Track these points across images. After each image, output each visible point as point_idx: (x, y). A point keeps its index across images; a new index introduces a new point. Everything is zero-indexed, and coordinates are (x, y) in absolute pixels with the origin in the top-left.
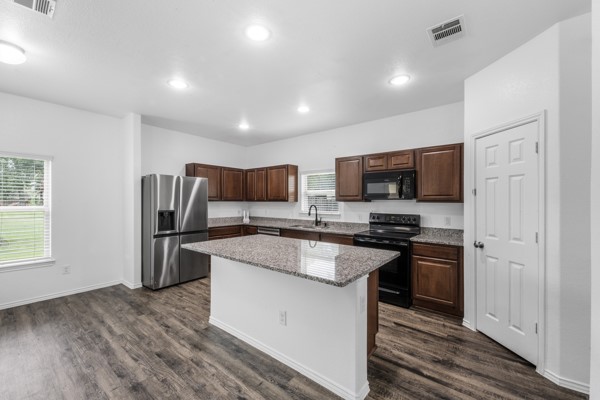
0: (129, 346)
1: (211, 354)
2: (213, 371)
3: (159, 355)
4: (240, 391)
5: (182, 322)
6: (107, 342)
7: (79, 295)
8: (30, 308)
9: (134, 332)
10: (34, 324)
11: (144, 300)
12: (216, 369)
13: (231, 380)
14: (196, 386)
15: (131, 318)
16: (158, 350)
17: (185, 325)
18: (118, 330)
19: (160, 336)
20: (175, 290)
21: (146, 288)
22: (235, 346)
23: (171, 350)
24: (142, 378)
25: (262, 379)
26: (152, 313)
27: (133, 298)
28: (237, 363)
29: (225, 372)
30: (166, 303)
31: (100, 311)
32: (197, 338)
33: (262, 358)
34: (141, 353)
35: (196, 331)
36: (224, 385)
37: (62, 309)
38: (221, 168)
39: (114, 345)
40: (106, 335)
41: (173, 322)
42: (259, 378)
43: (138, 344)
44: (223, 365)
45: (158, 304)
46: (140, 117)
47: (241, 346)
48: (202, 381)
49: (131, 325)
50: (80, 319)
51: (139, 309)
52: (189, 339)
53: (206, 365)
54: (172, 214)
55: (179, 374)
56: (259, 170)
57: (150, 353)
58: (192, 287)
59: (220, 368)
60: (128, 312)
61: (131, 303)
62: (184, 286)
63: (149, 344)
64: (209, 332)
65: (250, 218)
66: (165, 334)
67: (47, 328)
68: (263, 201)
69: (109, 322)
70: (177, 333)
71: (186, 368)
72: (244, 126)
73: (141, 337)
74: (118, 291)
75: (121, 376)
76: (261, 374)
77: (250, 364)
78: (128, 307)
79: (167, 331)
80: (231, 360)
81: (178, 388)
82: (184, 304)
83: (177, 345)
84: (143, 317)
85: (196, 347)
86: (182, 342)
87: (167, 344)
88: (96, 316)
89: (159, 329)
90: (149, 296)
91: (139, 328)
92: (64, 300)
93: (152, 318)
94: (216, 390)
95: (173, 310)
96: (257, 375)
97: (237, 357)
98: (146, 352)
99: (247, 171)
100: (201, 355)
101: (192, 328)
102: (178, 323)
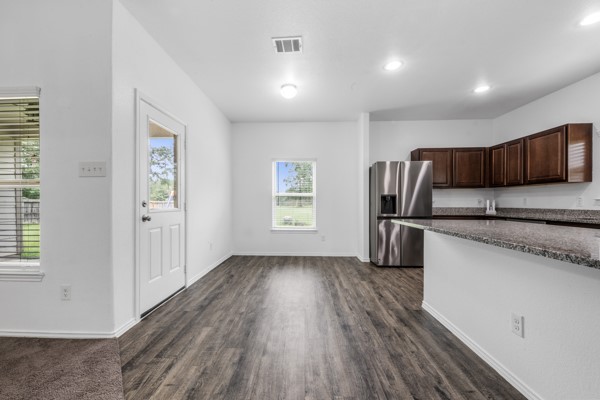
0: (349, 298)
1: (415, 333)
2: (414, 348)
3: (368, 313)
4: (439, 383)
5: (395, 297)
6: (337, 291)
7: (329, 258)
8: (305, 258)
9: (355, 289)
10: (304, 266)
11: (368, 271)
12: (418, 348)
13: (432, 367)
14: (393, 352)
15: (356, 281)
16: (368, 309)
17: (397, 300)
18: (345, 285)
19: (373, 300)
20: (397, 271)
21: (373, 264)
22: (447, 339)
23: (379, 314)
24: (351, 322)
25: (474, 388)
26: (372, 282)
27: (361, 268)
28: (444, 355)
29: (427, 357)
30: (385, 278)
31: (338, 270)
32: (405, 315)
33: (482, 367)
34: (356, 306)
35: (406, 309)
36: (422, 367)
37: (319, 263)
38: (452, 149)
39: (340, 294)
40: (337, 285)
41: (386, 293)
42: (471, 385)
43: (355, 299)
44: (426, 349)
45: (379, 277)
46: (368, 115)
47: (454, 342)
48: (400, 351)
49: (354, 285)
50: (325, 271)
51: (363, 276)
52: (397, 312)
53: (407, 340)
54: (393, 198)
55: (380, 334)
56: (510, 144)
57: (362, 310)
58: (411, 272)
59: (422, 350)
60: (355, 276)
61: (359, 271)
62: (405, 270)
63: (363, 302)
64: (419, 315)
65: (497, 209)
66: (377, 300)
67: (309, 271)
68: (518, 184)
69: (342, 278)
70: (388, 303)
71: (388, 333)
72: (482, 89)
73: (359, 296)
74: (352, 261)
75: (338, 315)
76: (475, 383)
77: (462, 366)
78: (355, 273)
79: (380, 299)
80: (438, 350)
81: (376, 345)
82: (400, 284)
83: (385, 312)
84: (364, 283)
85: (401, 320)
86: (390, 312)
87: (376, 307)
88: (335, 272)
89: (373, 294)
90: (373, 270)
91: (360, 289)
92: (321, 258)
93: (371, 285)
94: (412, 365)
95: (390, 285)
96: (468, 381)
97: (445, 350)
98: (359, 306)
99: (491, 149)
100: (405, 329)
101: (402, 304)
102: (391, 297)
